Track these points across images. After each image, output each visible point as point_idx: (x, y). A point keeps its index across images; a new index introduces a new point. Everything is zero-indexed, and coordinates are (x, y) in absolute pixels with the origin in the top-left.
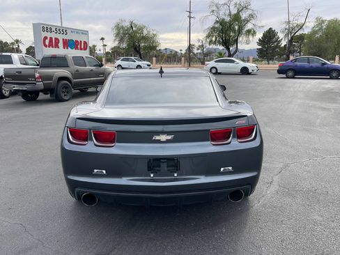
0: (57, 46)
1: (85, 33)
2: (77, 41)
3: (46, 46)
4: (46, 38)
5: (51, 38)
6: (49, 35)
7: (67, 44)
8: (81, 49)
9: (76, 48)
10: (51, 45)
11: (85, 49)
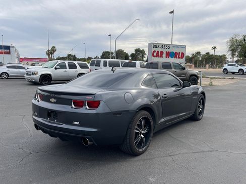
0: (161, 56)
1: (184, 47)
2: (176, 53)
3: (154, 56)
4: (154, 52)
5: (158, 52)
6: (157, 50)
7: (169, 55)
8: (179, 58)
9: (175, 57)
10: (157, 56)
11: (182, 58)
